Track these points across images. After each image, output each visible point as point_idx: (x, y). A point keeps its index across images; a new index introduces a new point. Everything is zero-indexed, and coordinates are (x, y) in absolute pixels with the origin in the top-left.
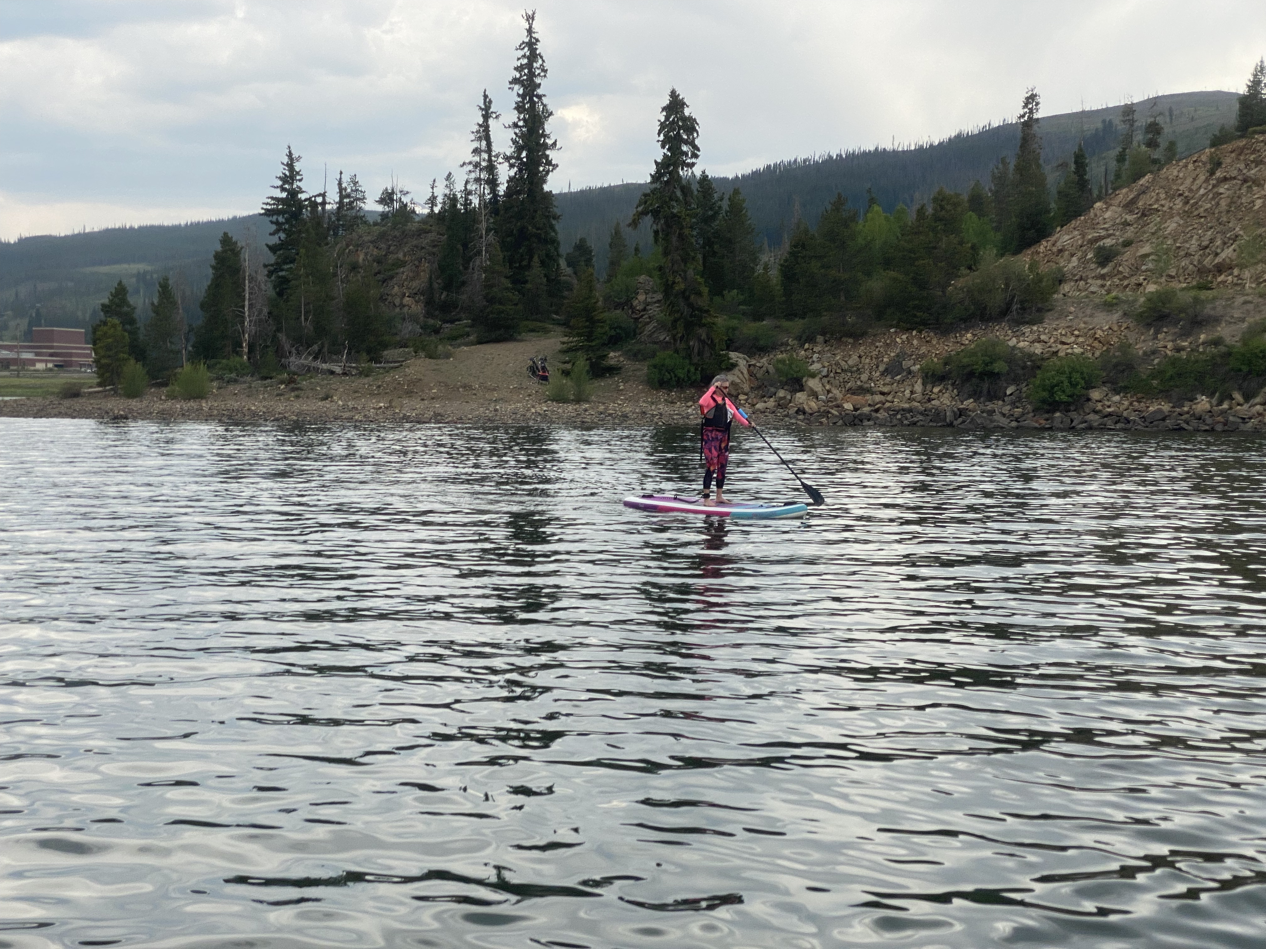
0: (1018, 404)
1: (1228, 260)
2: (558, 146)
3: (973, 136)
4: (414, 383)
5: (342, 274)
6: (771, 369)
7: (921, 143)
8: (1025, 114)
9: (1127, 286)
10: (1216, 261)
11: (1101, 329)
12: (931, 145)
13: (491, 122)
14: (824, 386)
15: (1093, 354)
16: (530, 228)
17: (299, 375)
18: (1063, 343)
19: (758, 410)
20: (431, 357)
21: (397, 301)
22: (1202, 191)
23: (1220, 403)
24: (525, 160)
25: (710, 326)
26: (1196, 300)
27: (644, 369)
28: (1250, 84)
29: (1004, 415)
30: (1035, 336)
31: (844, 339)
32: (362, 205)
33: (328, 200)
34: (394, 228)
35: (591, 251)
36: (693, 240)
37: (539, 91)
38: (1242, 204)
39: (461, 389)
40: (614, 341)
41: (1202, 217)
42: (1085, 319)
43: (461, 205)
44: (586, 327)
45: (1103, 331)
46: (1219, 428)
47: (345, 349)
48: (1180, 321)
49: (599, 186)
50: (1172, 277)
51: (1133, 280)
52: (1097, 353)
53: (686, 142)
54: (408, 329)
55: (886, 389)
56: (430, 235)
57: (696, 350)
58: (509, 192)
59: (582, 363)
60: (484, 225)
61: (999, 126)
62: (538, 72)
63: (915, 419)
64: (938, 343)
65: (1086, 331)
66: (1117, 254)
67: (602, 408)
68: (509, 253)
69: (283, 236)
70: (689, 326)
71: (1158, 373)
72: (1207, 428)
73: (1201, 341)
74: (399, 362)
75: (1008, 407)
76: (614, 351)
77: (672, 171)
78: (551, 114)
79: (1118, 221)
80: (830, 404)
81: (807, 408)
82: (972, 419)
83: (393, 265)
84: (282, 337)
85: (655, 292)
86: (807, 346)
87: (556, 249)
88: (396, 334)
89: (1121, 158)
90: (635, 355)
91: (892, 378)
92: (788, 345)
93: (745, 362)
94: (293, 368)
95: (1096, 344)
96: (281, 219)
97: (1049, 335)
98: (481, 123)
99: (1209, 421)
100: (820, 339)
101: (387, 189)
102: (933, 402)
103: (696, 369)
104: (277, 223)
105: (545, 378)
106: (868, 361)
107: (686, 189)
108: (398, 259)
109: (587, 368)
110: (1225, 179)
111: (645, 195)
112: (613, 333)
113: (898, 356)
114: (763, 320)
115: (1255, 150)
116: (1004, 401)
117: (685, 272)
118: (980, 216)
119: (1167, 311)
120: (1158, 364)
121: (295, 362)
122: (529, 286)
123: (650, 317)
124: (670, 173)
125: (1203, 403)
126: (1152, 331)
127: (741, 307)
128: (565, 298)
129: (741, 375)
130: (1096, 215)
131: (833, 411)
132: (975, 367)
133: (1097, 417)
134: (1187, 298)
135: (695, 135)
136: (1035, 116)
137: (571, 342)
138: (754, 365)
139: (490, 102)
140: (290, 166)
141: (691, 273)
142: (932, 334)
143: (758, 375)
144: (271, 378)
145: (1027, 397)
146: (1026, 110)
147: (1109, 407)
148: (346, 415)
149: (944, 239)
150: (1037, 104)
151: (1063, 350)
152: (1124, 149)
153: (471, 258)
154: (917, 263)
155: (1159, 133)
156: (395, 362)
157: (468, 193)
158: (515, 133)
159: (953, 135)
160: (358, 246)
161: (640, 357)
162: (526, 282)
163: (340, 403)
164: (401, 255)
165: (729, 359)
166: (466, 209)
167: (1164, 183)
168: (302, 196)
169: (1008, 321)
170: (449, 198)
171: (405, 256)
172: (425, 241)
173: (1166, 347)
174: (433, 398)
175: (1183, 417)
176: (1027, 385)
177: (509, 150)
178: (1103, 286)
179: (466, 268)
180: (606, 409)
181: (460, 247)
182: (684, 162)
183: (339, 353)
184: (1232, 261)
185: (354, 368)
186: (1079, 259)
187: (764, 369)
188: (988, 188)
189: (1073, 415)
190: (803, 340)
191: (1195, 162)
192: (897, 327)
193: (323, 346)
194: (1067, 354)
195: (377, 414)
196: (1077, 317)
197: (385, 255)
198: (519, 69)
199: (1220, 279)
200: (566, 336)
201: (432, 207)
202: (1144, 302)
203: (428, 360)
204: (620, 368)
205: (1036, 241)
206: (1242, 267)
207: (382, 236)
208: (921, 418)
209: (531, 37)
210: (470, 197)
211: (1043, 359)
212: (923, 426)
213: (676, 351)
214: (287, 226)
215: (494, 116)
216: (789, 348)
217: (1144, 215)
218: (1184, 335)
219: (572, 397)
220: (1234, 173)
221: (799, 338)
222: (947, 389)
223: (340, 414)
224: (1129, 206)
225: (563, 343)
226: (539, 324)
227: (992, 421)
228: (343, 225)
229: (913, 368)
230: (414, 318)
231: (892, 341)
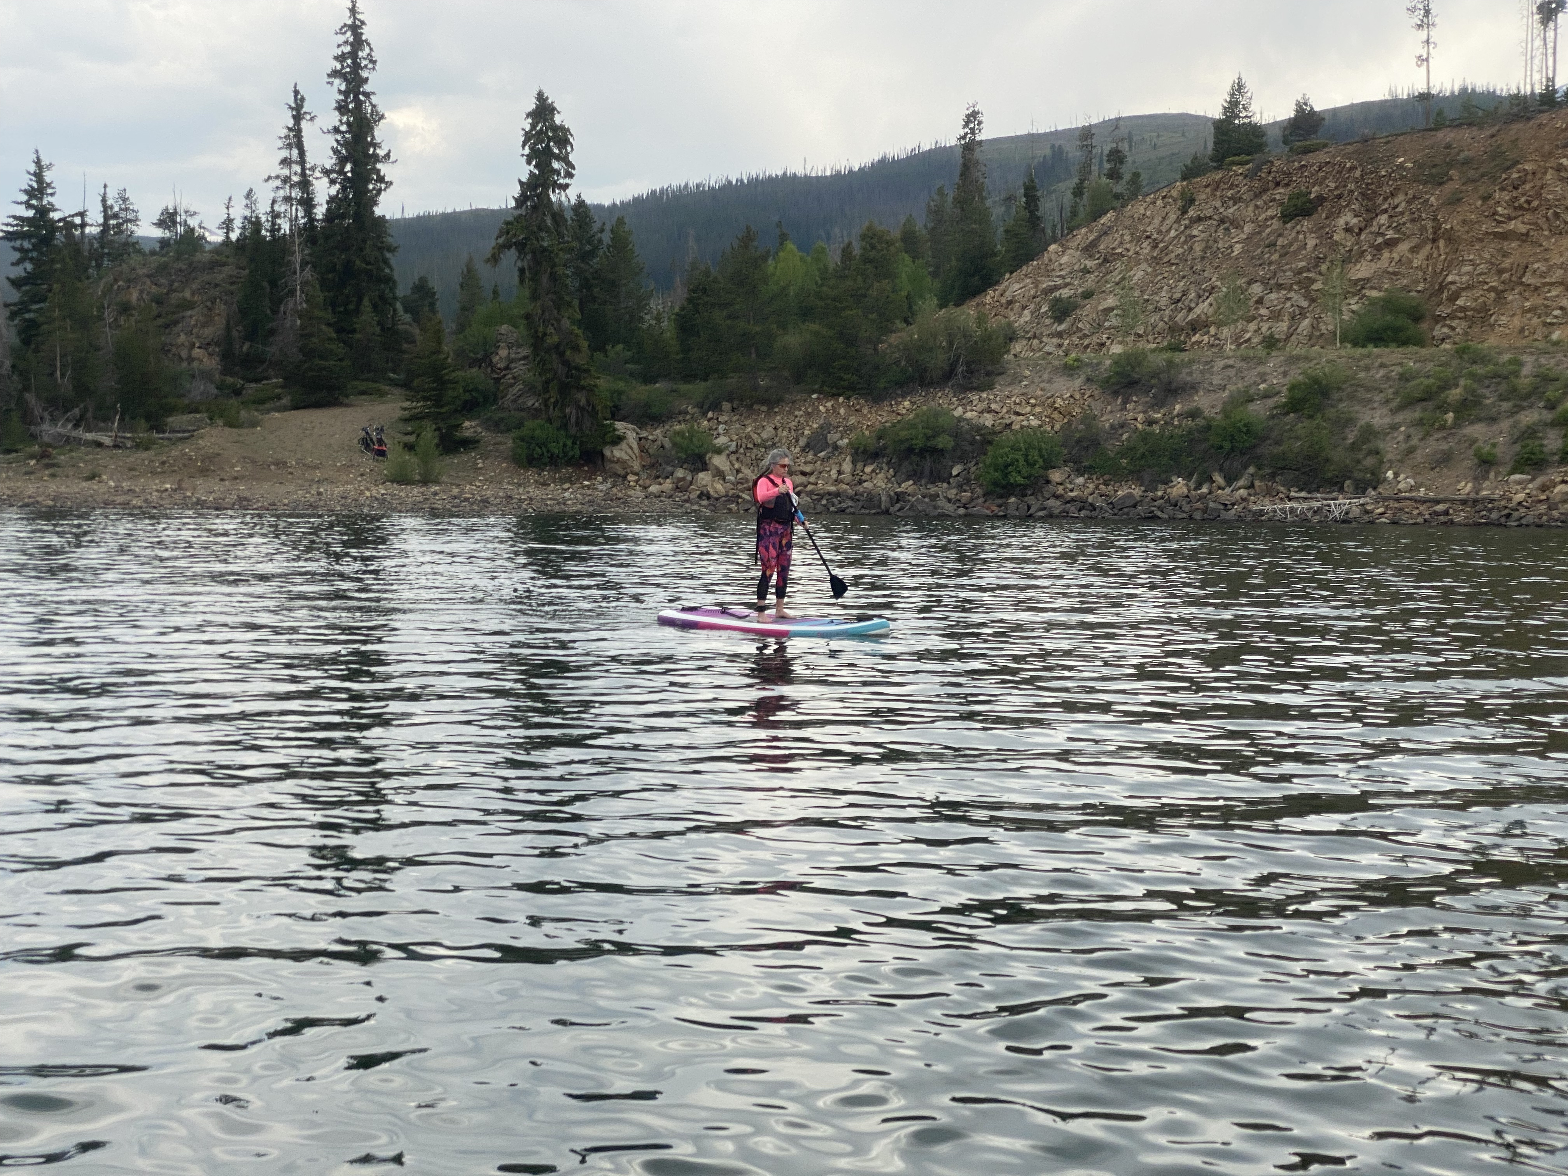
0: (965, 487)
1: (1203, 317)
2: (392, 159)
3: (900, 161)
4: (210, 458)
5: (109, 316)
6: (668, 444)
7: (838, 168)
8: (966, 134)
9: (1087, 347)
10: (1190, 318)
11: (1061, 397)
12: (850, 171)
13: (304, 124)
14: (733, 465)
15: (1052, 427)
16: (358, 262)
17: (55, 448)
18: (1018, 414)
19: (652, 493)
20: (231, 425)
21: (184, 354)
22: (1173, 233)
23: (1199, 486)
24: (349, 175)
25: (591, 390)
26: (1170, 363)
27: (508, 442)
28: (1226, 105)
29: (950, 501)
30: (984, 405)
31: (756, 407)
32: (134, 228)
33: (88, 220)
34: (178, 259)
35: (434, 293)
36: (568, 281)
37: (367, 88)
38: (1218, 249)
39: (272, 467)
40: (470, 408)
41: (1173, 264)
42: (1042, 385)
43: (267, 230)
44: (434, 389)
45: (1063, 400)
46: (1198, 516)
47: (116, 414)
48: (1152, 388)
49: (440, 211)
50: (1140, 336)
51: (1095, 339)
52: (1057, 427)
53: (558, 158)
54: (199, 389)
55: (808, 469)
56: (226, 268)
57: (573, 420)
58: (330, 216)
59: (429, 435)
60: (297, 258)
61: (930, 150)
62: (364, 63)
63: (843, 505)
64: (870, 412)
65: (1043, 399)
66: (1076, 307)
67: (455, 491)
68: (331, 294)
69: (29, 266)
70: (564, 389)
71: (1127, 451)
72: (1185, 515)
73: (1175, 412)
74: (189, 431)
75: (954, 491)
76: (468, 419)
77: (541, 193)
78: (382, 117)
79: (1076, 267)
80: (740, 487)
81: (712, 492)
82: (912, 505)
83: (178, 306)
84: (31, 398)
85: (519, 346)
86: (710, 415)
87: (392, 290)
88: (184, 396)
89: (1078, 192)
90: (496, 424)
91: (815, 455)
92: (687, 413)
93: (634, 435)
94: (46, 439)
95: (1056, 415)
96: (27, 245)
97: (1001, 404)
98: (291, 125)
99: (1187, 508)
100: (726, 406)
101: (167, 209)
102: (865, 485)
103: (574, 443)
104: (21, 250)
105: (382, 453)
106: (785, 433)
107: (558, 214)
108: (185, 299)
109: (436, 441)
110: (1199, 219)
111: (507, 223)
112: (467, 397)
113: (821, 427)
114: (655, 383)
115: (1232, 185)
116: (949, 483)
117: (558, 321)
118: (914, 259)
119: (1136, 376)
120: (1128, 439)
121: (48, 430)
122: (358, 336)
123: (514, 378)
124: (538, 196)
125: (1179, 486)
126: (1119, 401)
127: (627, 366)
128: (403, 352)
129: (629, 451)
130: (1050, 260)
131: (744, 496)
132: (914, 442)
133: (1058, 503)
134: (1159, 360)
135: (569, 149)
136: (978, 138)
137: (415, 408)
138: (646, 438)
139: (303, 99)
140: (39, 176)
141: (566, 323)
142: (862, 401)
143: (650, 451)
144: (16, 451)
145: (977, 478)
146: (967, 130)
147: (1072, 491)
148: (120, 499)
149: (876, 285)
150: (980, 123)
151: (1018, 422)
152: (1082, 182)
153: (281, 300)
154: (843, 314)
155: (1121, 163)
156: (184, 431)
157: (275, 215)
158: (337, 141)
159: (876, 159)
160: (129, 281)
161: (502, 427)
162: (354, 331)
163: (112, 483)
164: (187, 294)
165: (615, 430)
166: (273, 236)
167: (1128, 223)
168: (55, 216)
169: (952, 386)
170: (250, 222)
171: (193, 294)
172: (220, 276)
173: (1136, 419)
174: (236, 478)
175: (1156, 503)
176: (977, 464)
177: (329, 162)
178: (1060, 346)
179: (275, 312)
180: (462, 492)
181: (265, 284)
182: (555, 182)
183: (107, 419)
184: (1208, 317)
185: (128, 438)
186: (1032, 313)
187: (659, 443)
188: (921, 224)
189: (1031, 500)
190: (705, 407)
191: (1164, 197)
192: (819, 392)
193: (86, 409)
194: (1022, 427)
195: (161, 498)
196: (1033, 382)
197: (167, 294)
198: (341, 58)
199: (1194, 339)
200: (408, 400)
201: (227, 233)
202: (1111, 366)
203: (227, 430)
204: (478, 441)
205: (979, 291)
206: (1219, 325)
207: (163, 269)
208: (850, 503)
209: (355, 18)
210: (278, 221)
211: (995, 433)
212: (853, 514)
213: (550, 420)
214: (35, 254)
215: (308, 117)
216: (688, 417)
217: (1106, 260)
218: (1156, 404)
219: (417, 477)
220: (1209, 212)
221: (700, 405)
222: (881, 469)
223: (111, 498)
224: (1089, 249)
225: (405, 409)
226: (371, 385)
227: (935, 508)
228: (108, 254)
229: (840, 443)
230: (206, 375)
231: (813, 410)
